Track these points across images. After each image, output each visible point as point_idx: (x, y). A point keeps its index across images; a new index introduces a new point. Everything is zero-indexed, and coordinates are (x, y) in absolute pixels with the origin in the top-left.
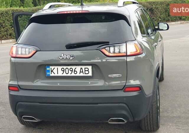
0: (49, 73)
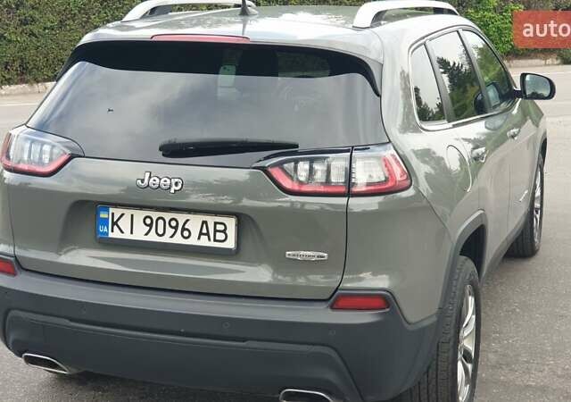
0: (106, 230)
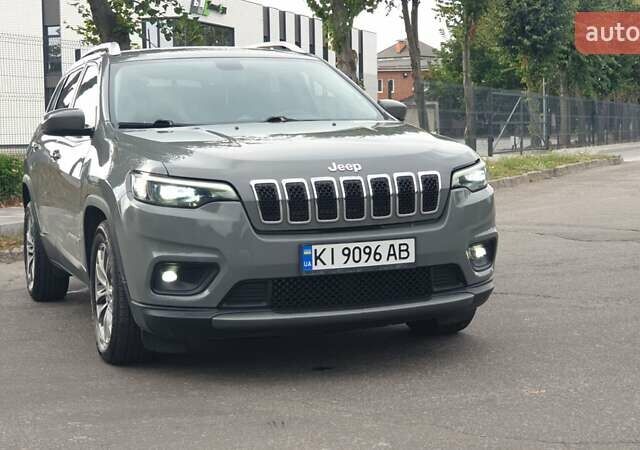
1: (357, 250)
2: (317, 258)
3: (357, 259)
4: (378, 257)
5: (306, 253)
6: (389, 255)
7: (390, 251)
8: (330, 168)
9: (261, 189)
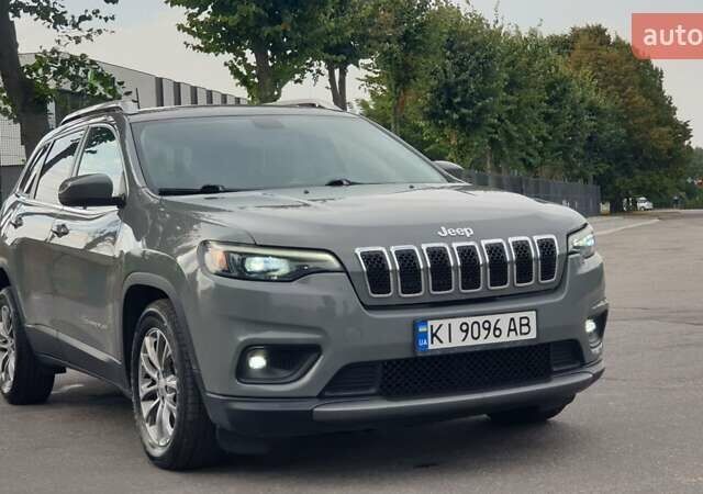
1: (476, 326)
2: (434, 335)
3: (476, 335)
4: (497, 333)
5: (422, 329)
6: (510, 330)
7: (511, 326)
8: (440, 233)
9: (368, 257)
